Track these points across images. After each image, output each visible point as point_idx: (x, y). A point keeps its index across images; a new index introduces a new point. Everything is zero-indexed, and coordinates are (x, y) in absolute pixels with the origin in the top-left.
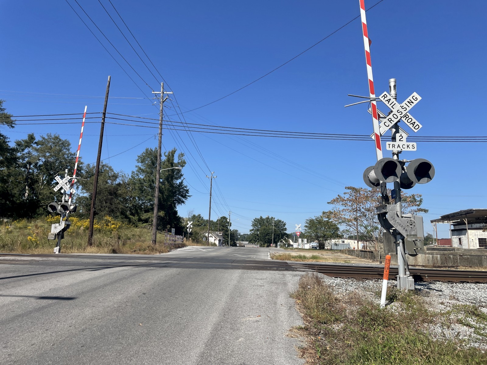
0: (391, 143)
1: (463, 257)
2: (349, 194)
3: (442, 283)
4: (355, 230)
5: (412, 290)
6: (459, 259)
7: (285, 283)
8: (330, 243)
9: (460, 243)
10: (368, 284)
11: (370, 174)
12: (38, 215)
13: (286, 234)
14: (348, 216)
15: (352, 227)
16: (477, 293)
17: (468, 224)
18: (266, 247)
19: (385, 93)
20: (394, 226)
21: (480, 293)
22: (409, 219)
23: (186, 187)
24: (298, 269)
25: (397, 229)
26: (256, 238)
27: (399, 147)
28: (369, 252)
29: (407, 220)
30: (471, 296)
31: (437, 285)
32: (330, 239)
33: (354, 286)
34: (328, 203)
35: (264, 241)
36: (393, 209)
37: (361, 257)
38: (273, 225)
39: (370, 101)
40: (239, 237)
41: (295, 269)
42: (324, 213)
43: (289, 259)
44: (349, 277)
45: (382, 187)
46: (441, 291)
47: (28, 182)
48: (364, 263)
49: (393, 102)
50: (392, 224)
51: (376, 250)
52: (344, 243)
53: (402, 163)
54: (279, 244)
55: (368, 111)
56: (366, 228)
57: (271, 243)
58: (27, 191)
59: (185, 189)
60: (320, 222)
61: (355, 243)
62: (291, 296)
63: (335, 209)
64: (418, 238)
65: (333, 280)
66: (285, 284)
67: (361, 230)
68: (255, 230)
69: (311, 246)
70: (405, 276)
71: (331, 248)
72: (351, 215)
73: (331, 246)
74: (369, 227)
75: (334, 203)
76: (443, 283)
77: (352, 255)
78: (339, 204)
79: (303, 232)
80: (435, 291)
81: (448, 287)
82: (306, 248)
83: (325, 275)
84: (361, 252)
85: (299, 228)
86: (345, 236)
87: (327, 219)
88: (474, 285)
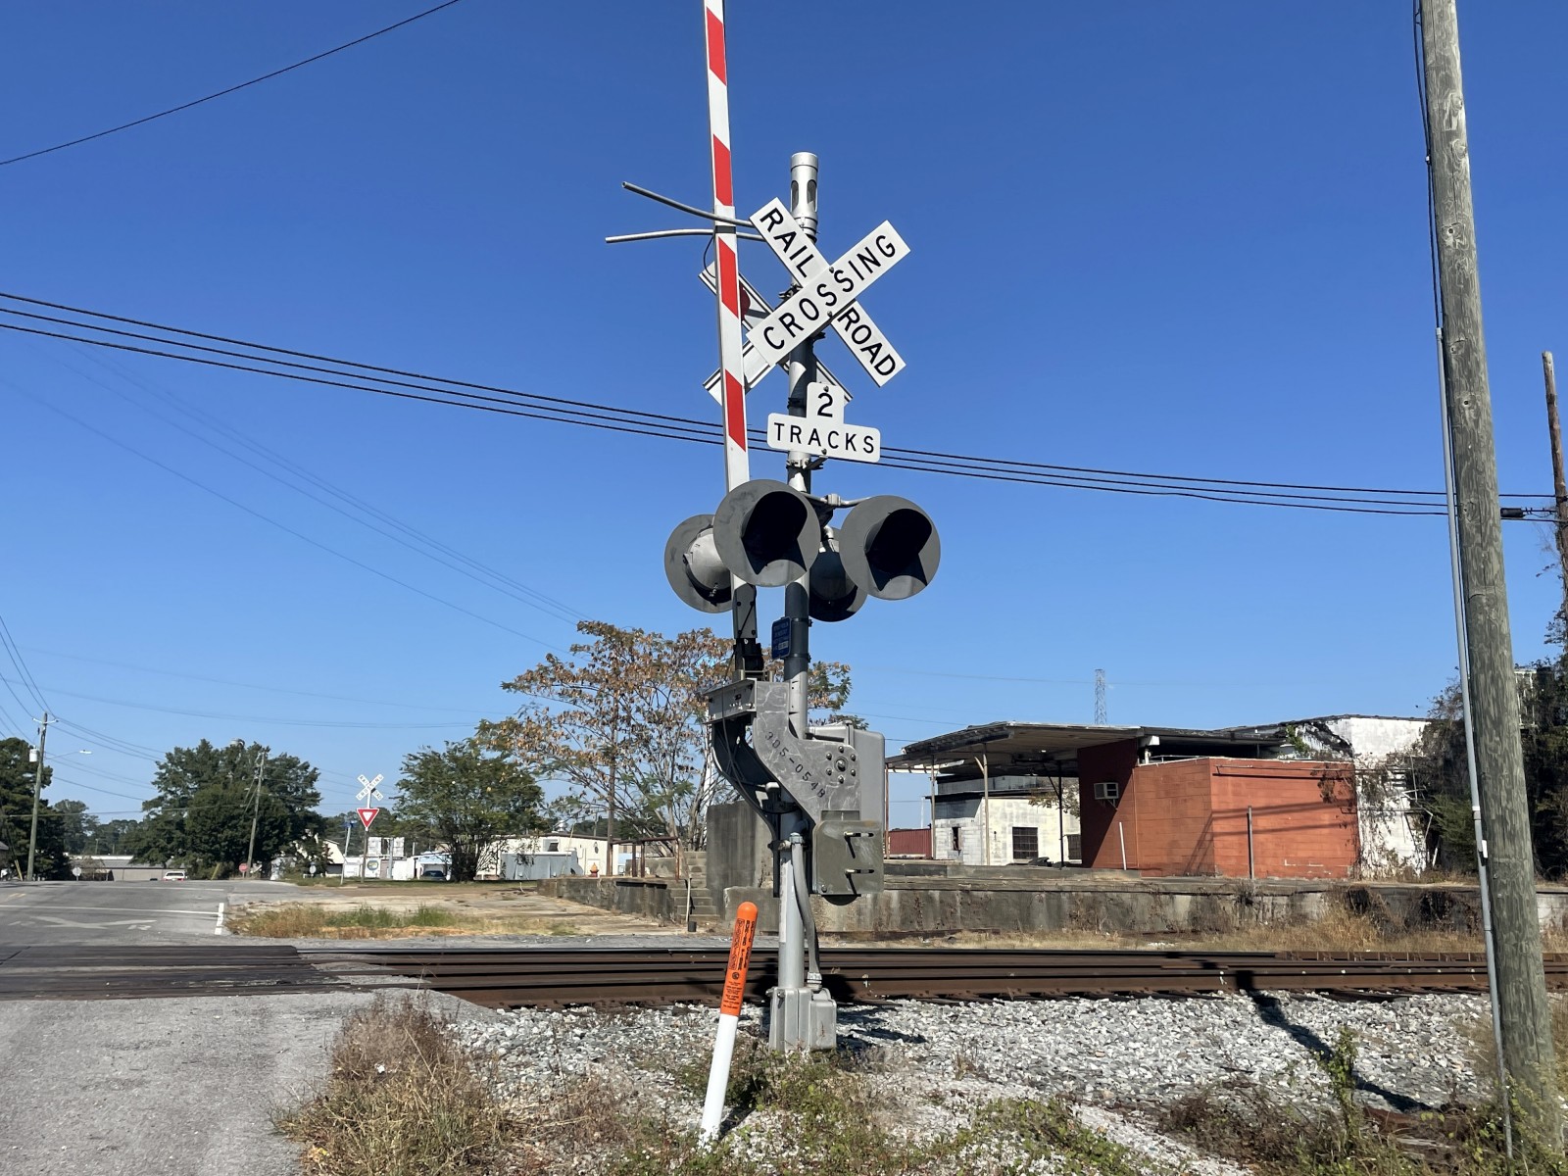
0: (789, 420)
1: (974, 896)
2: (592, 650)
3: (919, 1003)
4: (602, 798)
5: (827, 1050)
6: (958, 904)
7: (264, 1057)
8: (500, 854)
9: (956, 847)
10: (651, 1033)
11: (694, 548)
13: (314, 818)
14: (582, 740)
15: (591, 787)
16: (1041, 1038)
17: (989, 777)
18: (219, 878)
19: (776, 203)
20: (776, 774)
21: (1050, 1038)
22: (833, 743)
24: (344, 979)
25: (788, 787)
26: (170, 840)
27: (817, 439)
28: (651, 885)
29: (828, 748)
30: (1024, 1054)
31: (905, 1015)
32: (502, 838)
33: (589, 1048)
34: (506, 686)
35: (209, 851)
36: (777, 701)
37: (619, 908)
38: (256, 782)
39: (711, 231)
40: (89, 834)
41: (327, 981)
42: (484, 728)
43: (310, 931)
44: (567, 1001)
45: (739, 604)
46: (920, 1039)
48: (629, 932)
49: (805, 248)
50: (767, 765)
51: (678, 878)
52: (557, 850)
53: (825, 511)
54: (277, 862)
55: (701, 275)
56: (644, 788)
57: (239, 859)
60: (464, 764)
61: (596, 850)
62: (284, 1126)
63: (531, 713)
64: (863, 824)
65: (498, 1027)
66: (262, 1063)
67: (628, 800)
68: (171, 801)
69: (419, 867)
70: (803, 991)
71: (502, 873)
72: (594, 736)
73: (504, 865)
74: (658, 785)
75: (529, 687)
76: (923, 1002)
77: (583, 901)
78: (547, 691)
79: (391, 806)
80: (900, 1041)
81: (942, 1023)
82: (395, 878)
83: (463, 1001)
84: (619, 887)
85: (374, 790)
86: (561, 825)
87: (497, 754)
88: (1028, 1007)
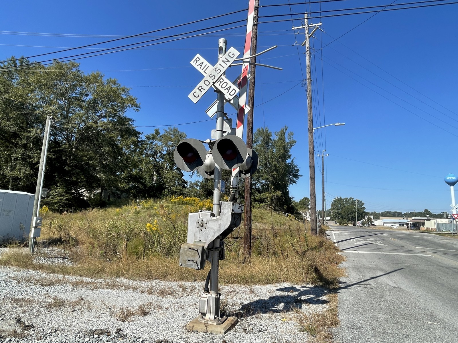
12: (164, 195)
23: (296, 167)
38: (356, 205)
47: (155, 169)
58: (155, 176)
59: (296, 168)
